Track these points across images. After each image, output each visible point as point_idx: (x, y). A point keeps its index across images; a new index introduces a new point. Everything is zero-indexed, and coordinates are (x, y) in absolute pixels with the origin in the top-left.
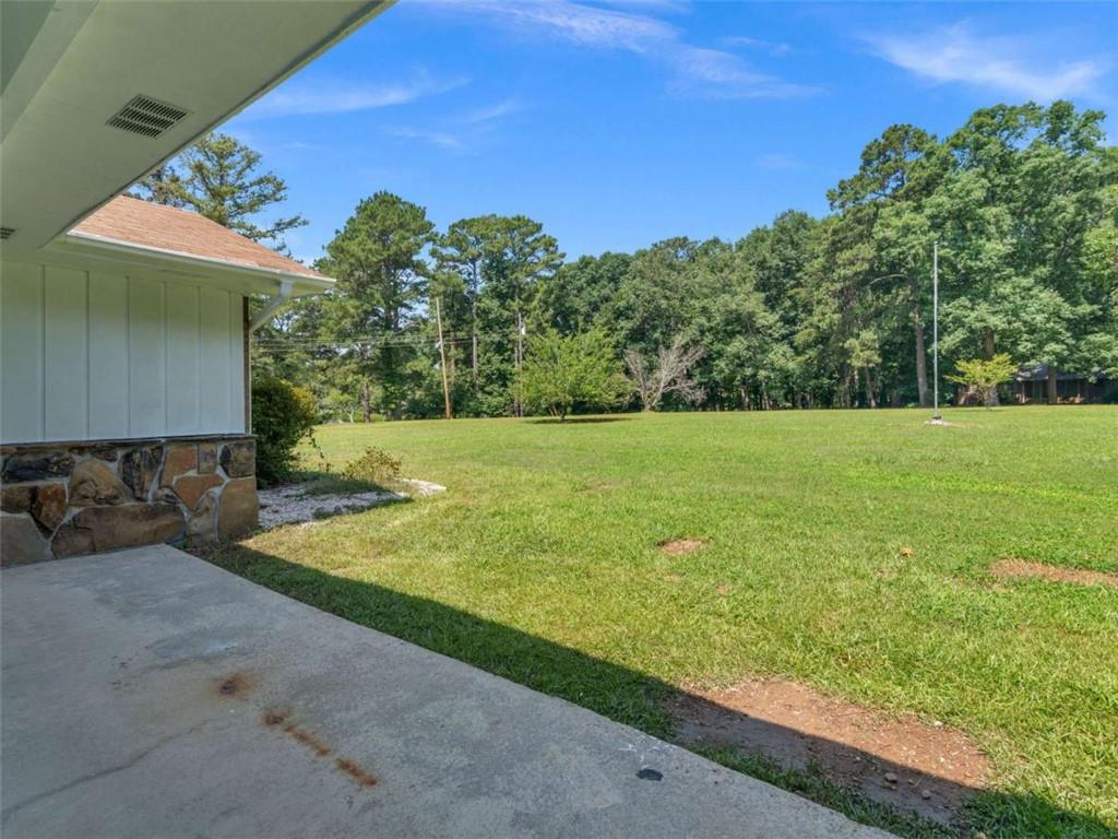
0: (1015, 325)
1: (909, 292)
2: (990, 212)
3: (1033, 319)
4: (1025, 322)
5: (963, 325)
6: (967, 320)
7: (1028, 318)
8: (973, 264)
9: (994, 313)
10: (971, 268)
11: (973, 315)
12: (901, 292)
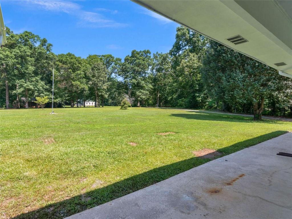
0: (36, 88)
1: (6, 75)
2: (29, 59)
3: (40, 88)
4: (38, 88)
5: (23, 87)
6: (24, 86)
7: (38, 87)
8: (26, 71)
9: (31, 85)
10: (26, 72)
11: (26, 84)
12: (3, 74)
